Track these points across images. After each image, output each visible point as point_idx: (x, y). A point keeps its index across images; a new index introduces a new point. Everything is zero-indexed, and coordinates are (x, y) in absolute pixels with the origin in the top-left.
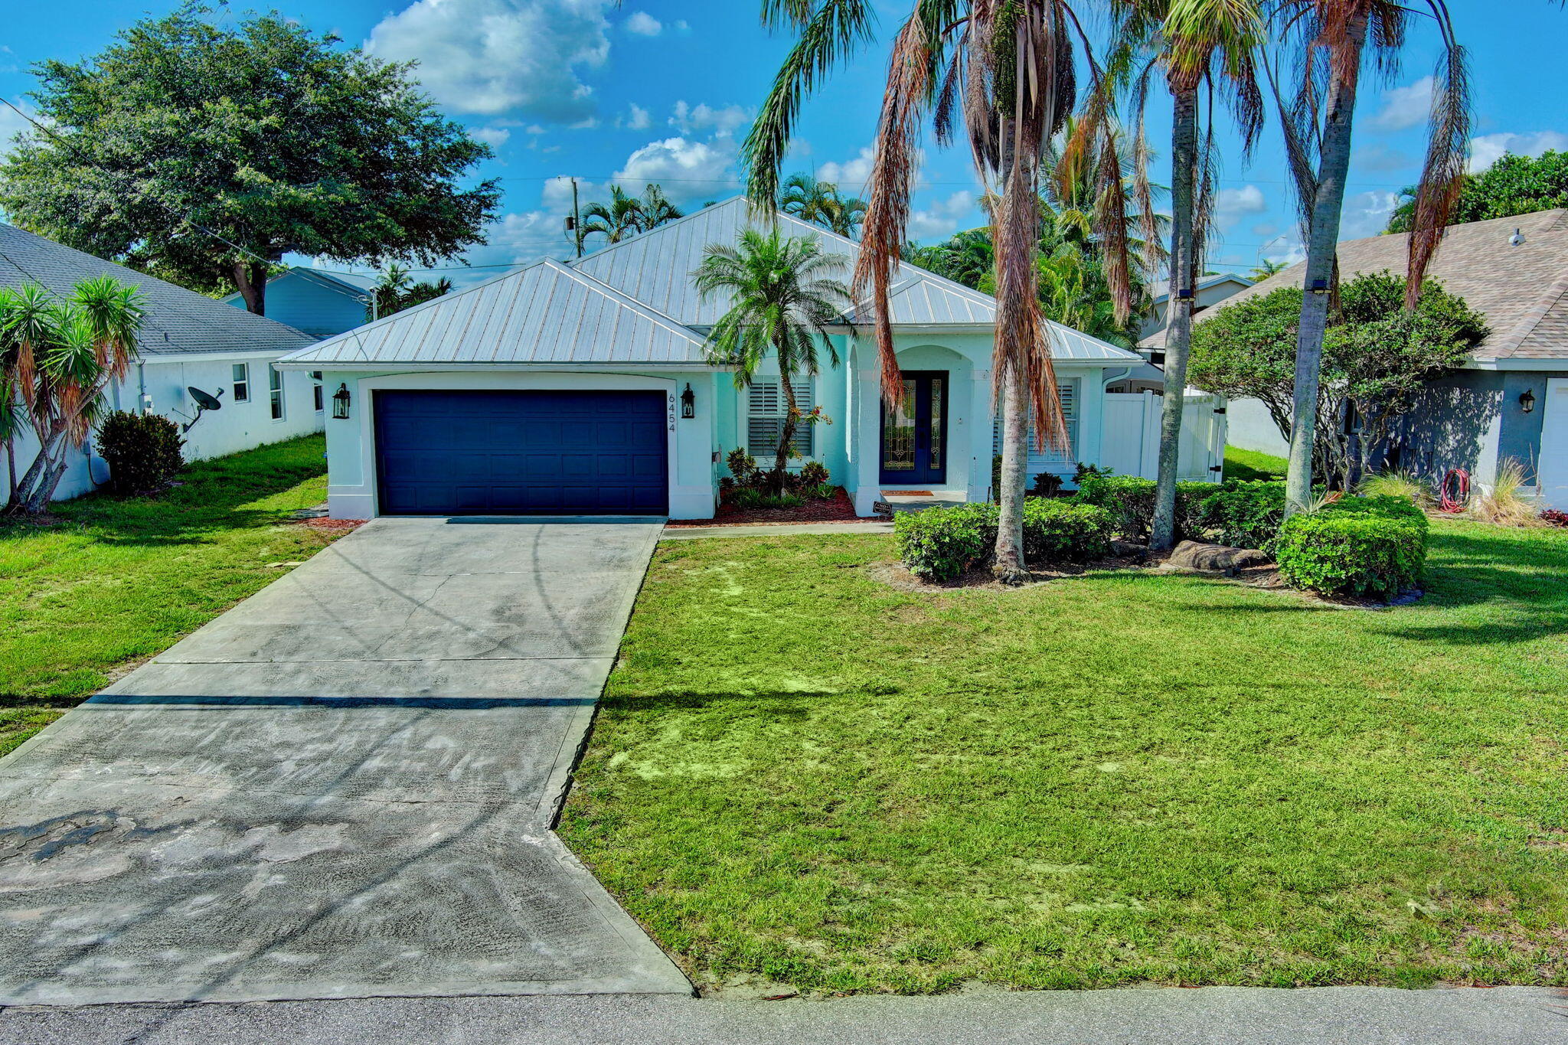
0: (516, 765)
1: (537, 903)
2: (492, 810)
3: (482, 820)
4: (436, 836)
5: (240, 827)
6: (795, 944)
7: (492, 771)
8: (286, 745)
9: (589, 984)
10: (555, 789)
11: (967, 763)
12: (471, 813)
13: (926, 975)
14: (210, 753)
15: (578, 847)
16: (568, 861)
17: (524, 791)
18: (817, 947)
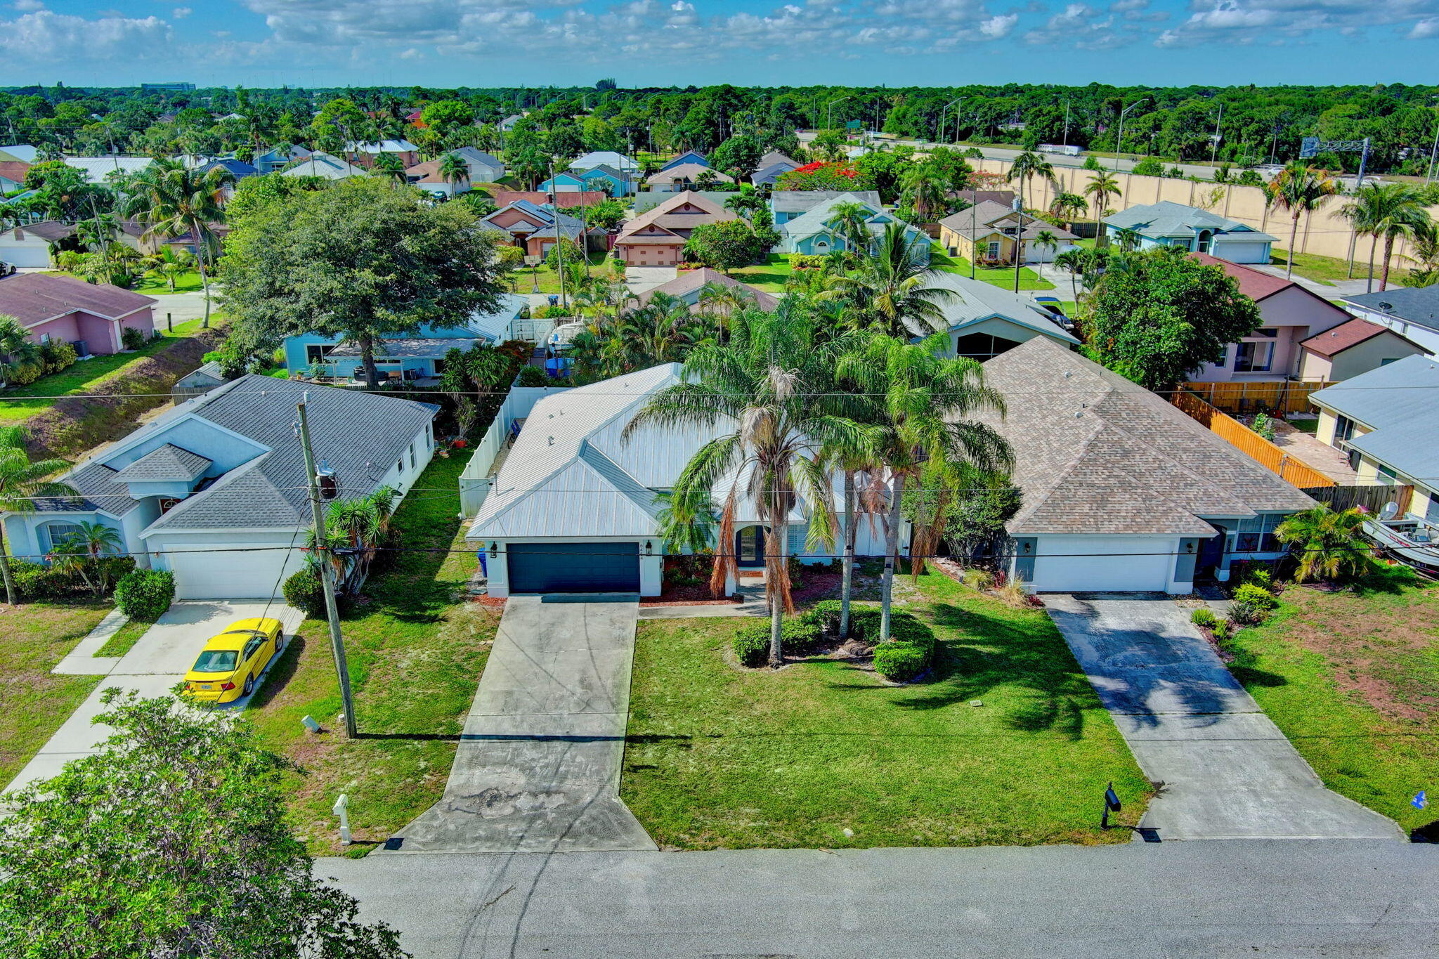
0: (605, 769)
1: (620, 824)
2: (602, 788)
3: (600, 792)
4: (589, 799)
5: (535, 795)
6: (682, 836)
7: (598, 772)
8: (533, 760)
9: (636, 848)
10: (617, 780)
11: (737, 768)
12: (596, 789)
13: (710, 845)
14: (510, 763)
15: (627, 803)
16: (625, 808)
17: (609, 780)
18: (687, 836)
